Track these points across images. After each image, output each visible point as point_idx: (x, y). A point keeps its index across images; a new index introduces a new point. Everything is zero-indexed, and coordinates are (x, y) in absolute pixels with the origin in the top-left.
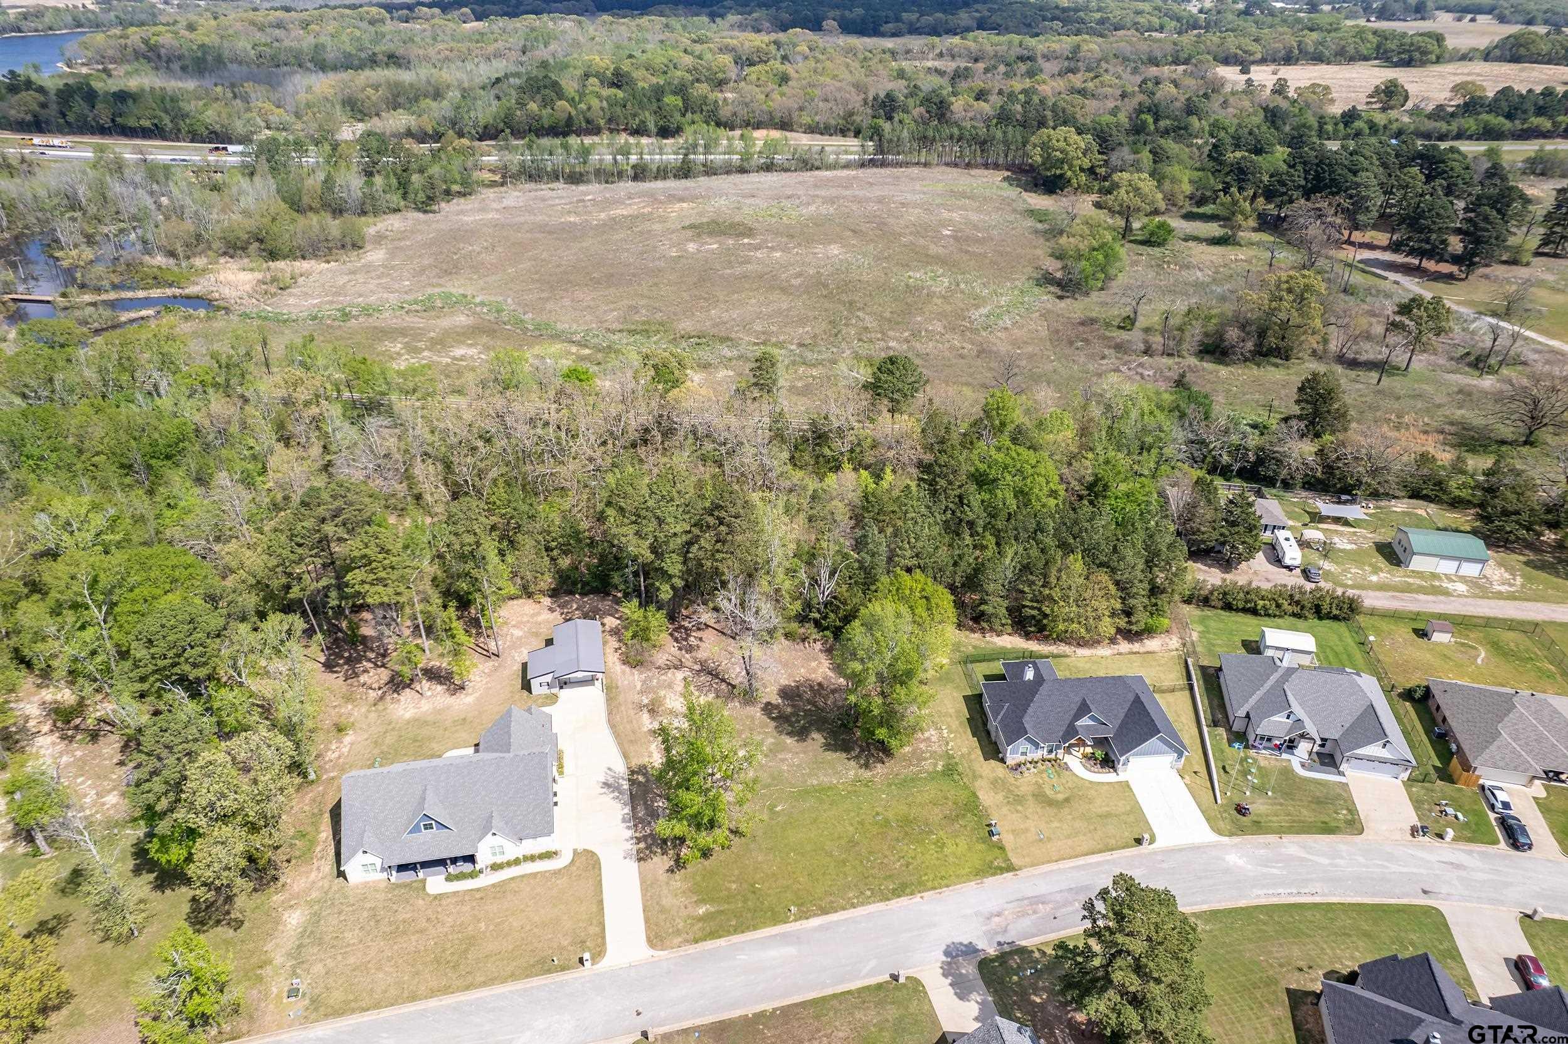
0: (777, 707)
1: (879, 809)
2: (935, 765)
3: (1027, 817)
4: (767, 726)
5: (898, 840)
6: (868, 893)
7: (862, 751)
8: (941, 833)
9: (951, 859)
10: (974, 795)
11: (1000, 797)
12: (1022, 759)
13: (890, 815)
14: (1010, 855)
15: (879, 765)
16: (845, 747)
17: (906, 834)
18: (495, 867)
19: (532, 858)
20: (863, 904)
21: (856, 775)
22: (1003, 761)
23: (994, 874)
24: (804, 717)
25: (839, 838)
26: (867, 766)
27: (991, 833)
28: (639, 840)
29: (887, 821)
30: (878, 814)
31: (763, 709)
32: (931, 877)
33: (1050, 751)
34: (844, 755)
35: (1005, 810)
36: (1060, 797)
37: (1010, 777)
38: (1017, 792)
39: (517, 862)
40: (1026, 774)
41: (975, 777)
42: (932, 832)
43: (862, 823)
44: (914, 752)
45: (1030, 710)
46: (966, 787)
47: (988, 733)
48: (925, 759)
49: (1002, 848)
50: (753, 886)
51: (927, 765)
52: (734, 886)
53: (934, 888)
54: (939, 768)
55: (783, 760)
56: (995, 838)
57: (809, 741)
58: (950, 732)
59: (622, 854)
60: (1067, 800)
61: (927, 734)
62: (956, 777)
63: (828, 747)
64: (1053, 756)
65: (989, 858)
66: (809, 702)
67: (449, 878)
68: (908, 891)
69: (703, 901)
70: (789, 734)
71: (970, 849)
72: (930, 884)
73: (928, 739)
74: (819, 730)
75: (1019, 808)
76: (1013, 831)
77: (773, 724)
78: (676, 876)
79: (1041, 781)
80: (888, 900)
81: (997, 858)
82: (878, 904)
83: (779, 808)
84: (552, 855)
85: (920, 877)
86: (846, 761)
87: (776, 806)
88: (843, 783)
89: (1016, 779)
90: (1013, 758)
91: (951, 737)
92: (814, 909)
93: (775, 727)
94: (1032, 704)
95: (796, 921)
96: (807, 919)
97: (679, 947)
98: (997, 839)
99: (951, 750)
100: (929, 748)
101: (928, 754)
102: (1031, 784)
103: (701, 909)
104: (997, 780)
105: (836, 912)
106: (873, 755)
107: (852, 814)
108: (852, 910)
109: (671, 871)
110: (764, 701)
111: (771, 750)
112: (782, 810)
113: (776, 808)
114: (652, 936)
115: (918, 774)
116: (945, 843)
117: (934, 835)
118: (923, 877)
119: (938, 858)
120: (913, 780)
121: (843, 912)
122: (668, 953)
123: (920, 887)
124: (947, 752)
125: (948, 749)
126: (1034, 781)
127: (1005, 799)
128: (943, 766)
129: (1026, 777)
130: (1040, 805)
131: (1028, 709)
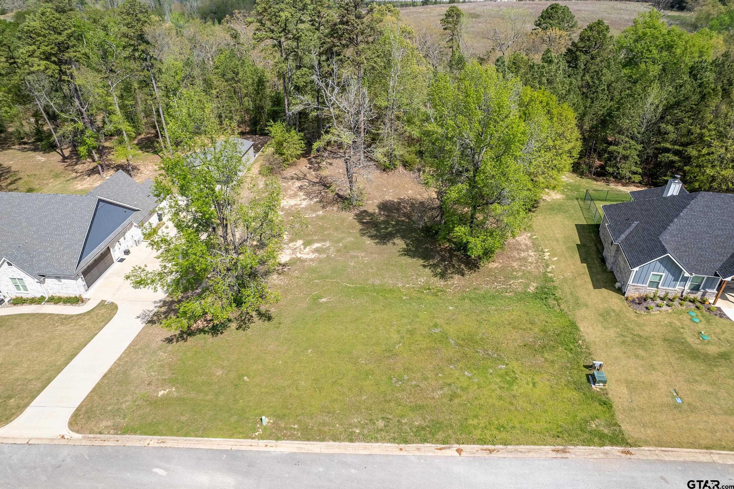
0: (372, 215)
1: (440, 321)
2: (527, 286)
3: (652, 367)
4: (353, 228)
5: (450, 361)
6: (381, 424)
7: (443, 259)
8: (515, 364)
9: (521, 403)
10: (573, 325)
11: (612, 333)
12: (651, 291)
13: (451, 330)
14: (619, 417)
15: (456, 277)
16: (426, 255)
17: (465, 355)
18: (19, 301)
19: (56, 300)
20: (365, 438)
21: (427, 282)
22: (621, 291)
23: (587, 442)
24: (393, 226)
25: (377, 344)
26: (443, 276)
27: (592, 379)
28: (165, 303)
29: (444, 337)
30: (436, 326)
31: (356, 215)
32: (483, 422)
33: (696, 289)
34: (421, 262)
35: (617, 351)
36: (711, 350)
37: (629, 312)
38: (637, 330)
39: (36, 301)
40: (655, 311)
41: (577, 304)
42: (500, 359)
43: (411, 332)
44: (503, 269)
45: (672, 227)
46: (562, 314)
47: (603, 260)
48: (516, 278)
49: (607, 404)
50: (240, 377)
51: (517, 284)
52: (219, 373)
53: (482, 441)
54: (531, 289)
55: (353, 257)
56: (596, 387)
57: (390, 244)
58: (553, 255)
59: (139, 313)
60: (724, 356)
61: (523, 254)
62: (551, 302)
63: (407, 252)
64: (698, 296)
65: (582, 415)
66: (405, 215)
68: (440, 435)
69: (172, 382)
70: (371, 237)
71: (553, 394)
72: (477, 433)
73: (525, 259)
74: (403, 237)
75: (641, 352)
76: (628, 383)
77: (360, 227)
78: (170, 347)
79: (678, 324)
80: (406, 442)
81: (597, 417)
82: (389, 445)
83: (324, 300)
84: (77, 300)
85: (466, 419)
86: (421, 267)
87: (322, 297)
88: (409, 288)
89: (639, 316)
90: (636, 289)
91: (553, 259)
92: (295, 429)
93: (361, 230)
94: (676, 220)
95: (261, 437)
96: (278, 439)
97: (100, 433)
98: (601, 389)
99: (550, 272)
100: (523, 268)
101: (520, 274)
102: (661, 325)
103: (165, 390)
104: (608, 313)
105: (323, 440)
106: (453, 266)
107: (405, 320)
108: (347, 443)
109: (169, 340)
110: (362, 209)
111: (345, 247)
112: (326, 303)
113: (321, 299)
114: (84, 409)
115: (502, 292)
116: (516, 378)
117: (503, 365)
118: (470, 422)
119: (500, 398)
120: (494, 297)
121: (331, 443)
122: (84, 438)
123: (461, 434)
124: (545, 274)
125: (546, 272)
126: (666, 322)
127: (619, 337)
128: (537, 288)
129: (655, 315)
130: (677, 356)
131: (668, 225)
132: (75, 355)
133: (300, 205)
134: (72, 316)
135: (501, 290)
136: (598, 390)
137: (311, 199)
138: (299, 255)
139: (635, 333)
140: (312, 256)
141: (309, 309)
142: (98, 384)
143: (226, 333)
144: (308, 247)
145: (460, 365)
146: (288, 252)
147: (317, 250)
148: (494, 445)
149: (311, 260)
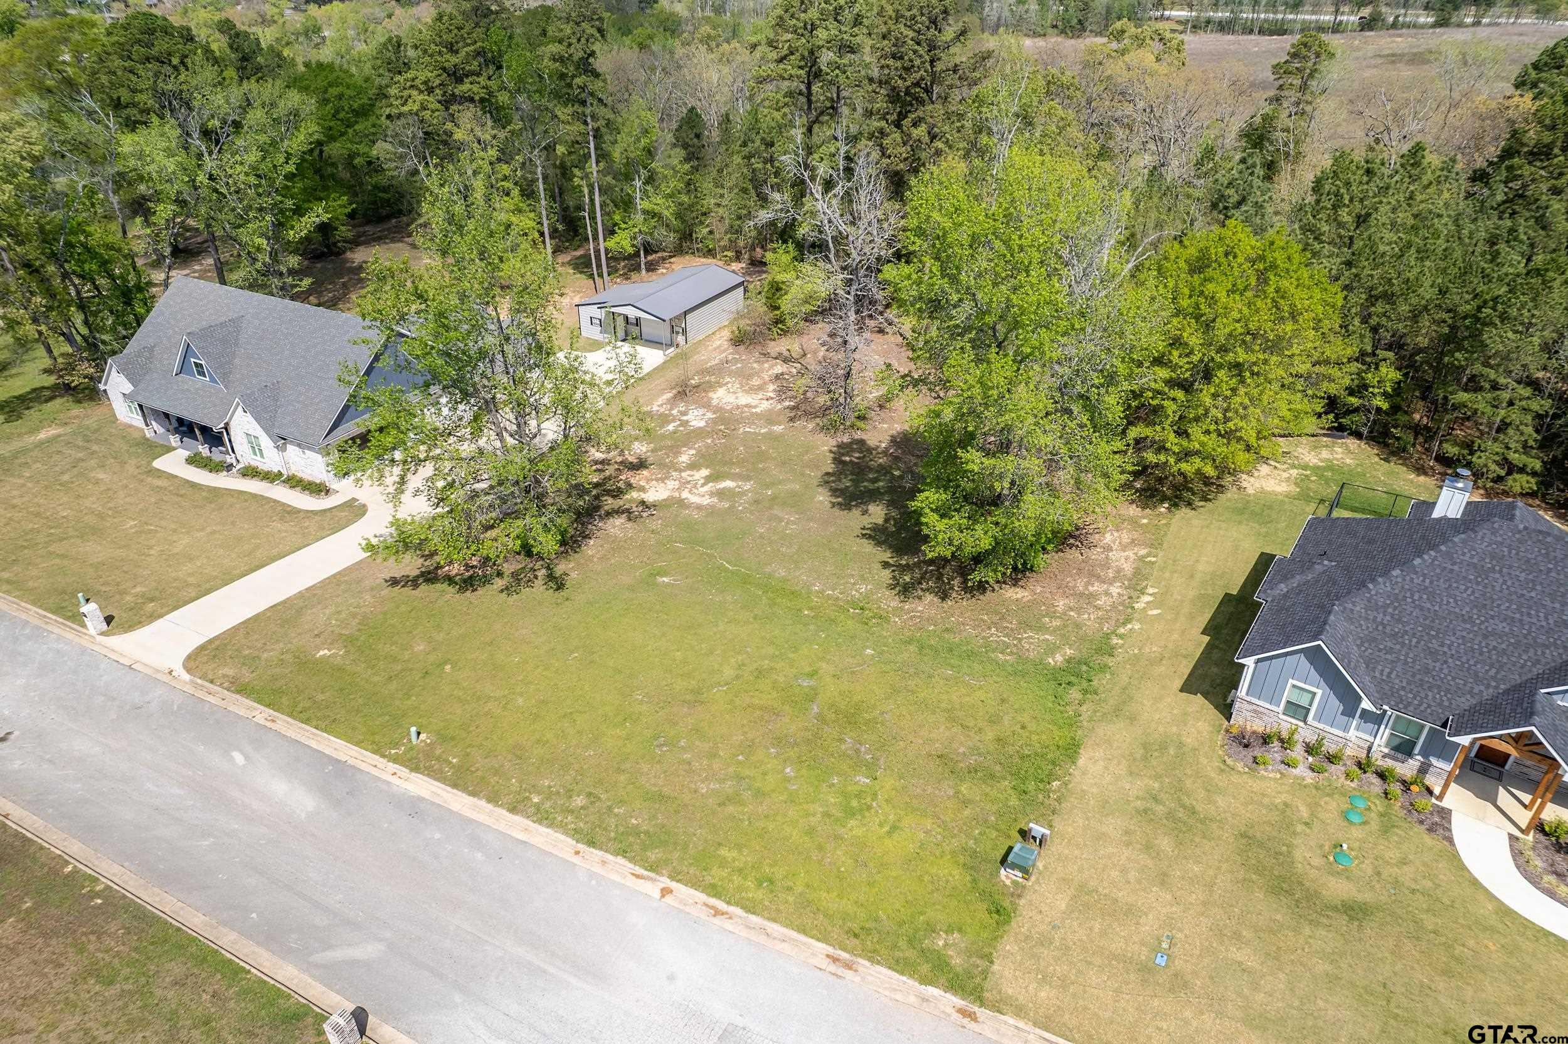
0: (869, 450)
1: (826, 669)
2: (1052, 650)
3: (1163, 879)
4: (816, 467)
5: (779, 740)
6: (579, 801)
8: (888, 783)
9: (840, 854)
10: (1072, 749)
11: (1134, 787)
12: (1285, 723)
13: (832, 689)
14: (1007, 946)
15: (930, 598)
17: (815, 739)
18: (250, 472)
19: (294, 482)
20: (537, 815)
21: (867, 595)
22: (1229, 710)
23: (903, 967)
24: (893, 479)
25: (688, 675)
26: (906, 591)
27: (1011, 859)
29: (809, 698)
30: (812, 674)
31: (840, 445)
32: (744, 860)
33: (1403, 749)
34: (887, 556)
35: (1115, 825)
36: (1338, 889)
37: (1211, 755)
38: (1197, 798)
39: (269, 477)
40: (1269, 771)
41: (1118, 713)
42: (870, 766)
43: (761, 673)
44: (1028, 607)
45: (1381, 588)
46: (1073, 723)
48: (1041, 628)
49: (1001, 914)
50: (442, 663)
51: (1032, 642)
52: (420, 648)
53: (713, 890)
54: (1057, 659)
55: (772, 518)
56: (1007, 876)
57: (856, 512)
58: (1158, 603)
60: (1354, 911)
61: (1096, 587)
62: (1072, 694)
64: (1408, 768)
65: (935, 915)
67: (194, 461)
68: (653, 855)
69: (349, 641)
70: (835, 490)
71: (914, 859)
72: (717, 874)
73: (1092, 596)
74: (891, 503)
75: (1165, 844)
76: (1082, 890)
77: (830, 468)
78: (387, 592)
79: (1304, 812)
80: (591, 843)
81: (960, 930)
82: (562, 837)
83: (666, 579)
84: (318, 489)
85: (720, 844)
86: (879, 566)
87: (665, 574)
88: (829, 597)
89: (1225, 768)
90: (1255, 711)
91: (1150, 613)
92: (451, 762)
93: (827, 474)
94: (1396, 572)
95: (395, 760)
96: (415, 769)
97: (212, 682)
98: (1014, 883)
99: (1121, 636)
100: (1072, 613)
101: (1057, 623)
102: (1261, 804)
103: (329, 650)
104: (1163, 747)
105: (473, 794)
106: (940, 578)
107: (771, 650)
108: (504, 812)
109: (394, 582)
110: (859, 435)
111: (774, 498)
112: (668, 584)
113: (662, 576)
114: (217, 643)
115: (994, 651)
116: (869, 808)
117: (867, 778)
118: (723, 852)
119: (811, 831)
120: (971, 655)
121: (483, 803)
122: (192, 681)
123: (691, 864)
124: (1107, 636)
125: (1114, 632)
126: (1278, 801)
127: (1144, 799)
128: (1069, 661)
129: (1264, 778)
130: (1241, 875)
131: (1373, 580)
132: (263, 566)
133: (755, 407)
134: (299, 511)
135: (994, 645)
136: (1008, 882)
137: (780, 401)
138: (685, 494)
139: (1186, 801)
140: (706, 501)
141: (631, 589)
142: (258, 615)
143: (481, 591)
144: (711, 484)
145: (792, 753)
146: (672, 484)
147: (721, 494)
148: (729, 903)
149: (699, 507)
